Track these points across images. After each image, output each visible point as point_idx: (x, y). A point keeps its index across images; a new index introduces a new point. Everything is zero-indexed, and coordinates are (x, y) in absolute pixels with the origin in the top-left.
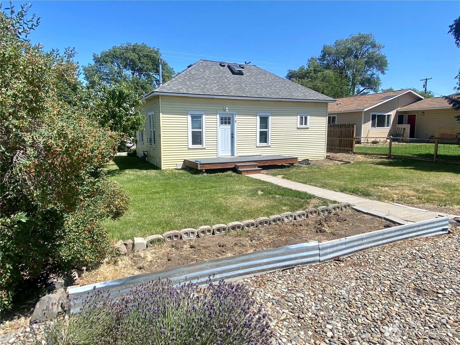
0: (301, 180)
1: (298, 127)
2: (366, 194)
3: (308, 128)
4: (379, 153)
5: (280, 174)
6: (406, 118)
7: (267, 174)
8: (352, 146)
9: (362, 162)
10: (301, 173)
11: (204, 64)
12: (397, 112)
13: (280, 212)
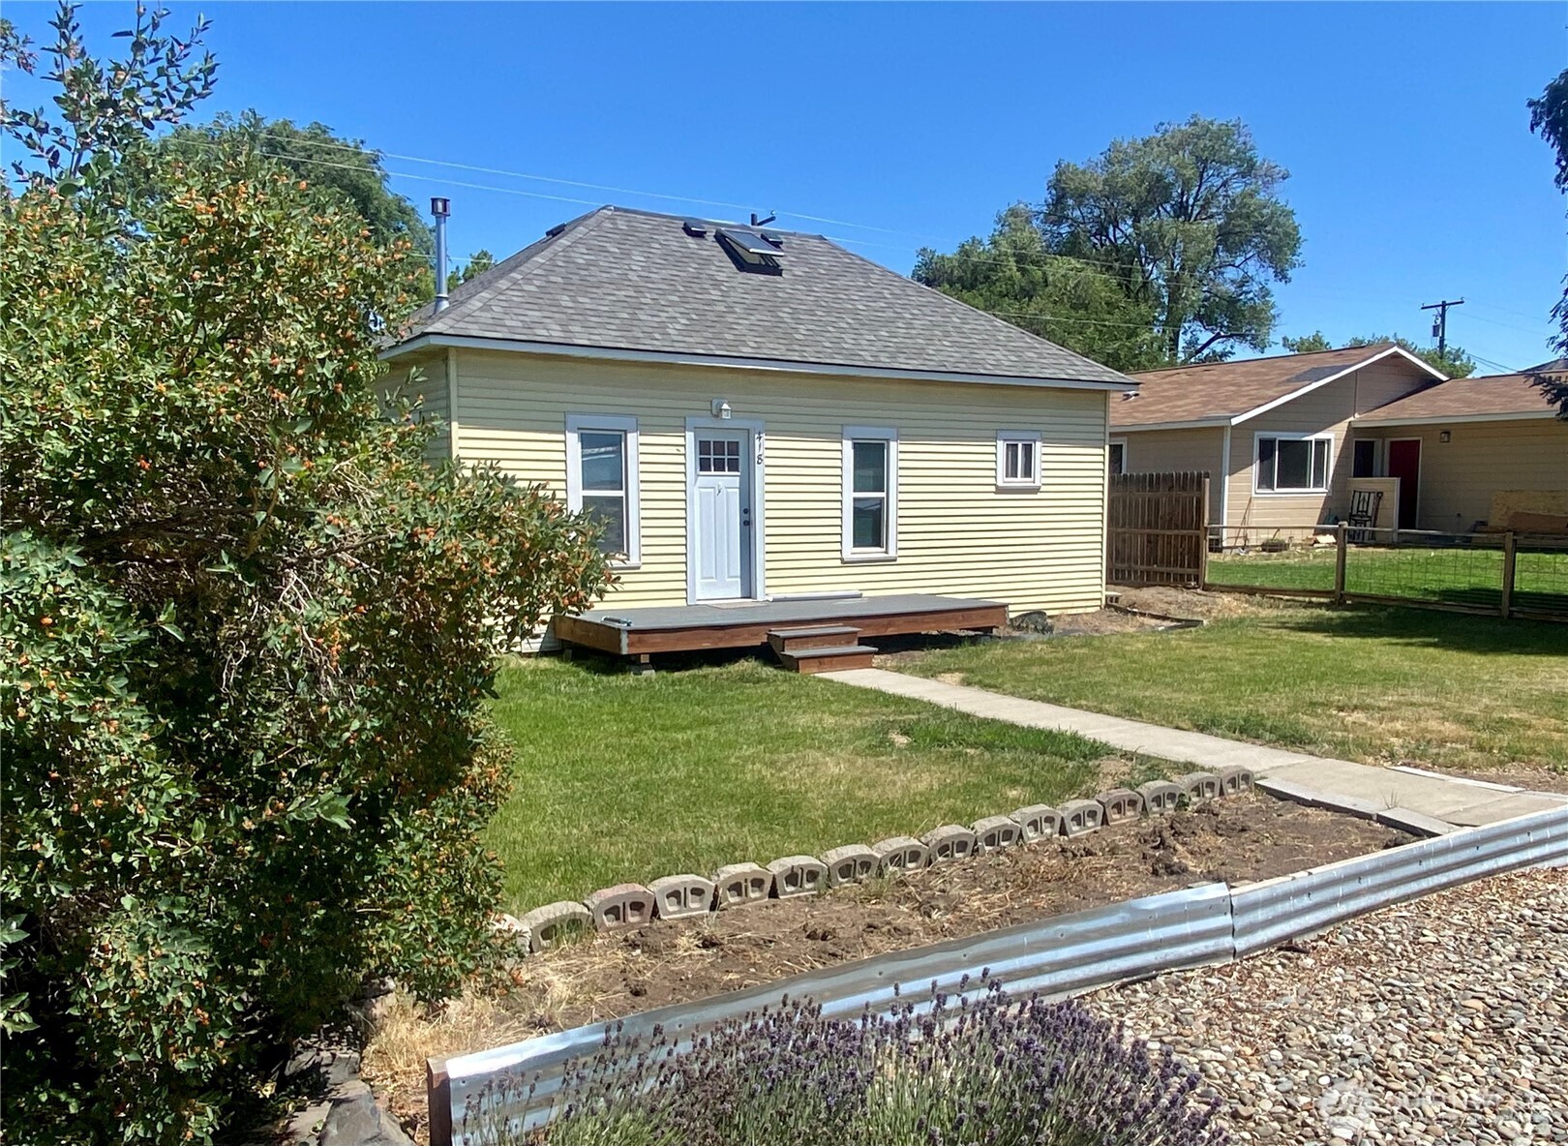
0: (1039, 691)
1: (1000, 483)
2: (1293, 739)
3: (1036, 490)
4: (1298, 586)
5: (949, 670)
6: (1382, 456)
7: (899, 670)
8: (1196, 561)
9: (1242, 620)
10: (1031, 662)
11: (622, 225)
12: (1352, 430)
13: (1003, 806)
